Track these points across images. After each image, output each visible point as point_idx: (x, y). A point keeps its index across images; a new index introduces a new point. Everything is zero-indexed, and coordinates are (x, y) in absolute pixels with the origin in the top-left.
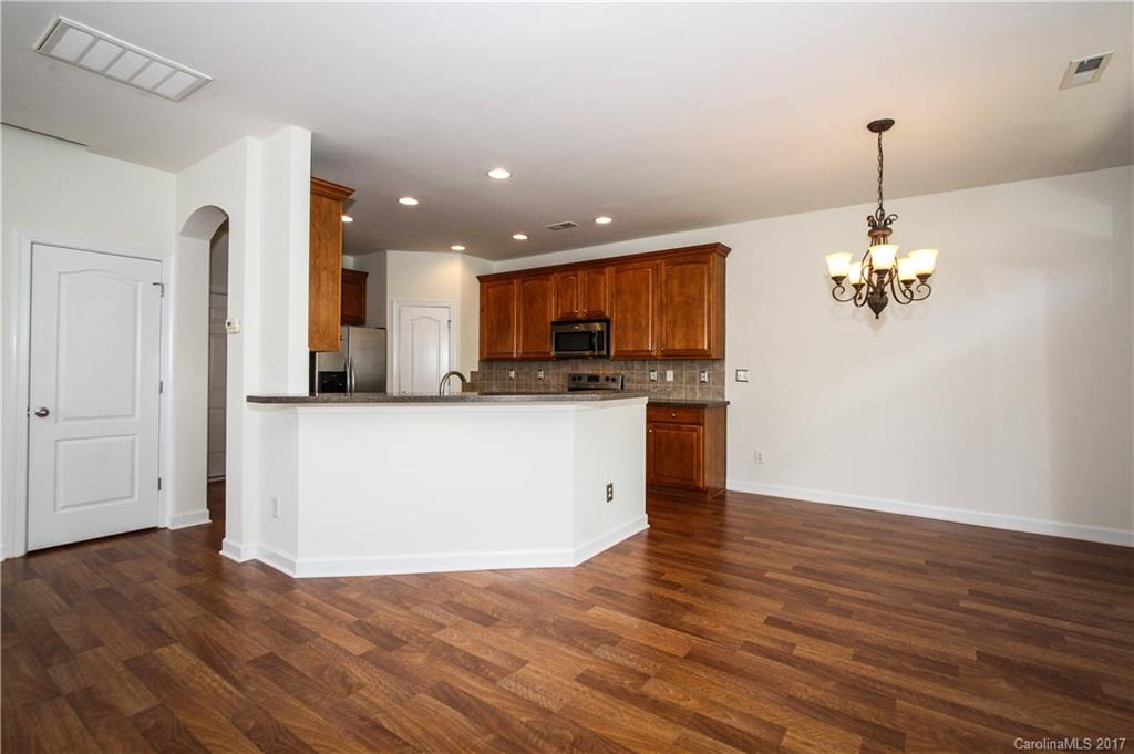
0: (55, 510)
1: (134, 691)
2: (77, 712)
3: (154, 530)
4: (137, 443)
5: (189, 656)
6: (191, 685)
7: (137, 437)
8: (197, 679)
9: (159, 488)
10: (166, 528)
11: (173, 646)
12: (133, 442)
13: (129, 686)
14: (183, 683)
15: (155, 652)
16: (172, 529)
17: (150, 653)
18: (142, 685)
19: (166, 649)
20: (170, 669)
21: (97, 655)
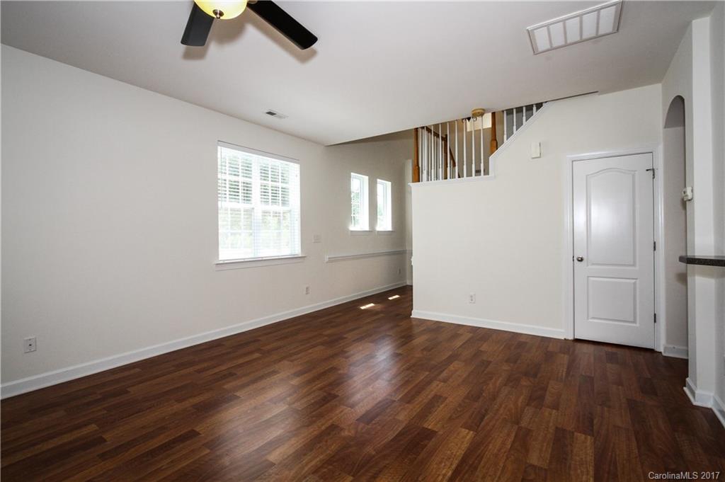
0: (588, 319)
1: (544, 449)
2: (514, 440)
3: (652, 351)
4: (638, 286)
5: (590, 451)
6: (572, 473)
7: (638, 281)
8: (579, 471)
9: (655, 321)
10: (661, 353)
11: (589, 437)
12: (635, 284)
13: (545, 444)
14: (570, 467)
15: (576, 434)
16: (664, 354)
17: (573, 433)
18: (550, 450)
19: (583, 436)
20: (572, 451)
21: (550, 414)
